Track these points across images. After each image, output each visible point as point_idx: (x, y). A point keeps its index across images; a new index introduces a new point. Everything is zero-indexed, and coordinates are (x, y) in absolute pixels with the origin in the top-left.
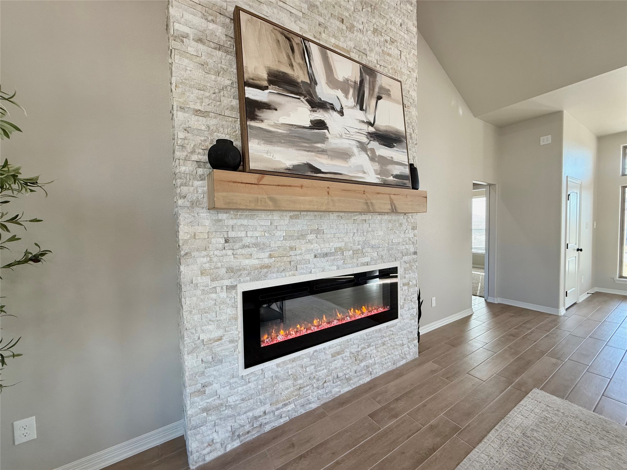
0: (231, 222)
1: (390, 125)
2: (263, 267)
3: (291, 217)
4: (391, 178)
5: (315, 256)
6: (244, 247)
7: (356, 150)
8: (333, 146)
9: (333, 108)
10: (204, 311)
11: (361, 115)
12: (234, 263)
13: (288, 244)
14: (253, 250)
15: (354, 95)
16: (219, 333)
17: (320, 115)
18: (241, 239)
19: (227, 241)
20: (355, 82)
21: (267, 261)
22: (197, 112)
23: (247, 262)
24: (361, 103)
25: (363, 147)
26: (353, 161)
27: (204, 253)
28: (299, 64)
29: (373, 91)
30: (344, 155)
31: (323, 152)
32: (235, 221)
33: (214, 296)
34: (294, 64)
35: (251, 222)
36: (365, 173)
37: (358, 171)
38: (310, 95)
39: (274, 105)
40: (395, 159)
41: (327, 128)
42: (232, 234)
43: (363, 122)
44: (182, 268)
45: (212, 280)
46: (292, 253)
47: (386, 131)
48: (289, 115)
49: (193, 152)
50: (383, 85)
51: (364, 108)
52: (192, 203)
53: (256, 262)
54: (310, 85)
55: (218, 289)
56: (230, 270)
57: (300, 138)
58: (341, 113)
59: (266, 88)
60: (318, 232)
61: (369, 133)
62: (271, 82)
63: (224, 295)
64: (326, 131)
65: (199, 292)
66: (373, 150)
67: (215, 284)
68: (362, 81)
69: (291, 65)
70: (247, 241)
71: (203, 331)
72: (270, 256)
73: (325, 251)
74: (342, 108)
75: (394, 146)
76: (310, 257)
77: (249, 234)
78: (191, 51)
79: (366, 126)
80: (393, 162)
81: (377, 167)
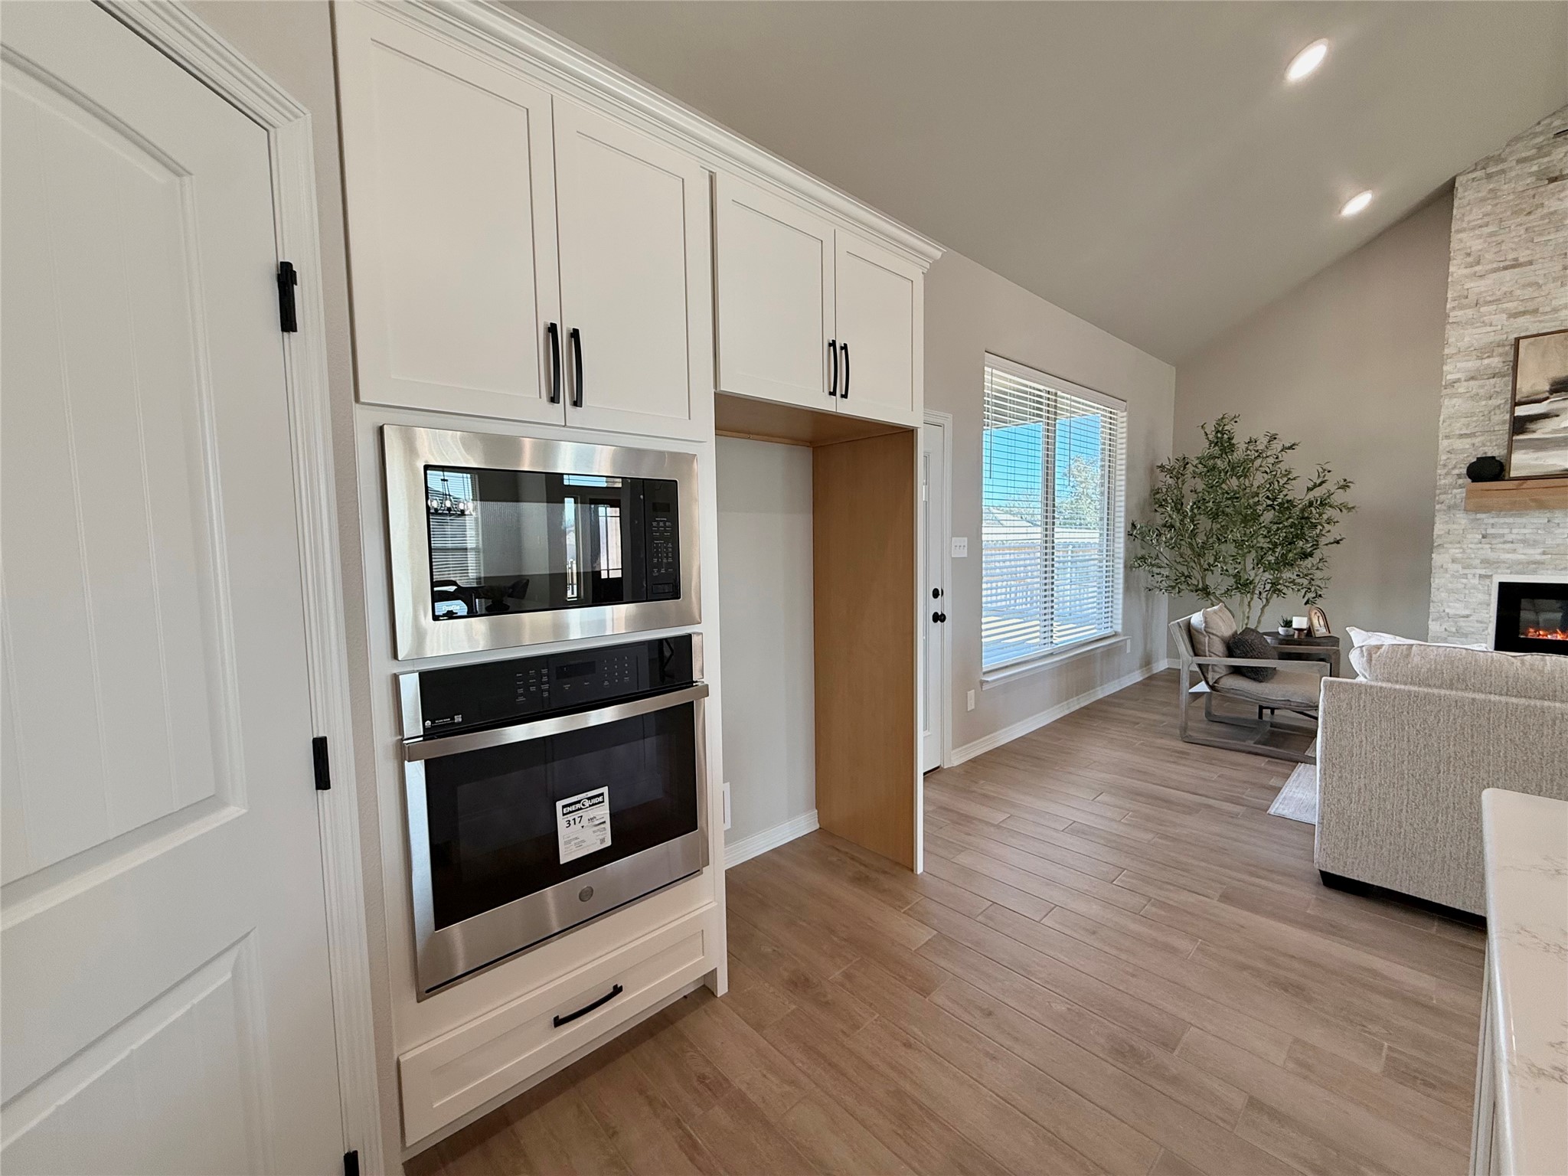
0: (1492, 521)
2: (1531, 563)
6: (1505, 542)
10: (1451, 591)
12: (1492, 556)
14: (1519, 546)
16: (1467, 612)
18: (1503, 535)
21: (1538, 557)
22: (1461, 436)
27: (1458, 545)
32: (1496, 520)
33: (1464, 581)
35: (1518, 520)
42: (1490, 531)
44: (1433, 555)
45: (1463, 568)
49: (1455, 467)
52: (1449, 507)
53: (1523, 557)
55: (1470, 576)
56: (1485, 562)
63: (1476, 581)
65: (1448, 576)
67: (1466, 571)
70: (1510, 538)
71: (1449, 607)
72: (1544, 553)
77: (1515, 531)
78: (1461, 390)
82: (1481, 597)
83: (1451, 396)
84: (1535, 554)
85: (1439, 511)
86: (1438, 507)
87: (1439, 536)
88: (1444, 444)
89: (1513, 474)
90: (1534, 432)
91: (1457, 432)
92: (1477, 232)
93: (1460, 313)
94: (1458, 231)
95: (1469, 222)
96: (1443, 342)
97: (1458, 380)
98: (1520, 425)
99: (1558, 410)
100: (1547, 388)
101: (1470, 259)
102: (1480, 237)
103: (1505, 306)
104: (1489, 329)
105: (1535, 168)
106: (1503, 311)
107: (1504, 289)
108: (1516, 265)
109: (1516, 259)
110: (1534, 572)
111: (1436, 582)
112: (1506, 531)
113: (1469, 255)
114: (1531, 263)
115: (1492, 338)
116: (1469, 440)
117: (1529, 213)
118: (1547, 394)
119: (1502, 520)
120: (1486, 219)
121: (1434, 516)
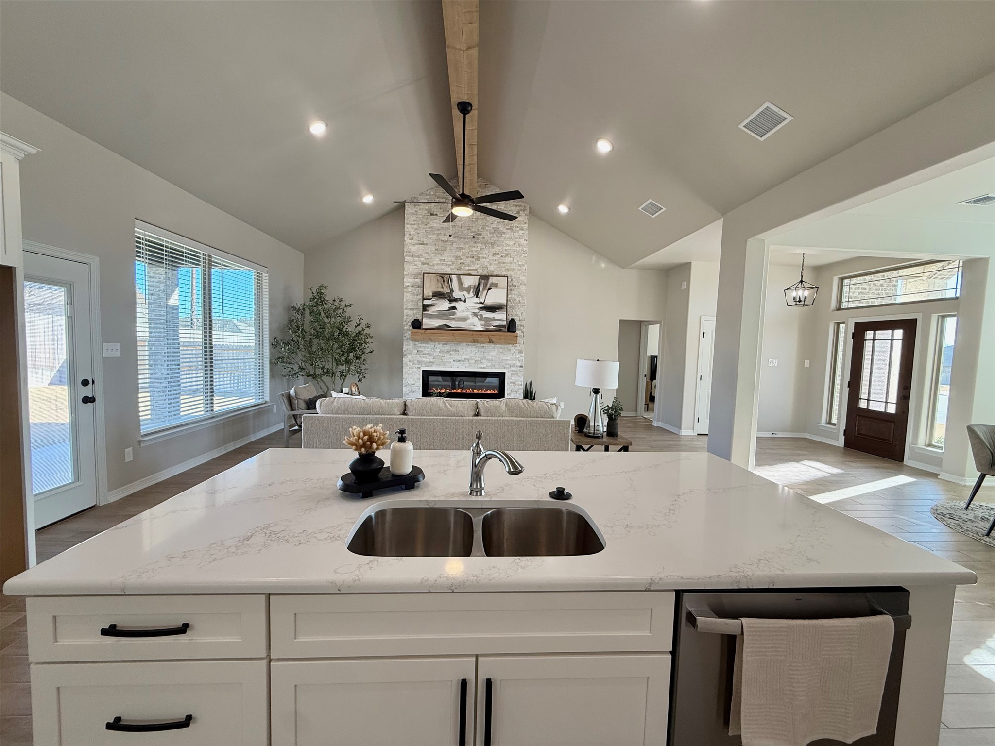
0: (419, 345)
1: (496, 301)
2: (430, 362)
3: (443, 344)
4: (492, 327)
5: (454, 361)
6: (424, 354)
7: (470, 316)
8: (459, 316)
9: (460, 300)
10: (409, 374)
11: (477, 300)
12: (420, 360)
13: (441, 354)
14: (427, 355)
15: (473, 292)
16: (414, 383)
17: (453, 304)
18: (423, 351)
19: (418, 352)
20: (475, 286)
23: (424, 359)
24: (477, 295)
25: (475, 314)
26: (468, 321)
27: (410, 355)
28: (446, 286)
29: (486, 286)
30: (464, 319)
31: (453, 319)
33: (412, 369)
34: (444, 286)
35: (427, 345)
36: (474, 326)
37: (471, 325)
38: (450, 297)
39: (433, 305)
40: (496, 318)
41: (456, 309)
42: (420, 349)
43: (477, 303)
44: (403, 359)
45: (412, 364)
46: (442, 358)
47: (492, 305)
48: (439, 307)
49: (408, 322)
50: (493, 282)
51: (479, 296)
52: (407, 339)
53: (428, 360)
54: (450, 293)
55: (414, 368)
56: (418, 361)
57: (443, 315)
58: (465, 301)
59: (431, 299)
60: (456, 351)
61: (480, 308)
62: (433, 296)
63: (416, 370)
64: (456, 310)
65: (408, 367)
66: (481, 315)
67: (413, 366)
68: (479, 284)
69: (443, 287)
70: (425, 352)
71: (409, 381)
72: (434, 359)
73: (459, 359)
74: (465, 299)
75: (496, 311)
76: (452, 361)
77: (426, 349)
78: (409, 290)
79: (479, 304)
80: (494, 319)
81: (483, 322)
82: (418, 376)
83: (408, 292)
84: (431, 359)
85: (405, 340)
86: (404, 338)
87: (405, 351)
88: (405, 311)
89: (423, 327)
90: (428, 311)
91: (409, 308)
92: (412, 226)
93: (408, 258)
94: (407, 224)
95: (410, 221)
96: (404, 270)
97: (408, 286)
98: (425, 307)
99: (434, 303)
100: (431, 295)
101: (411, 237)
102: (413, 228)
103: (421, 259)
104: (416, 267)
105: (427, 208)
106: (420, 261)
107: (420, 252)
108: (422, 244)
109: (423, 242)
110: (431, 366)
111: (405, 370)
112: (423, 349)
113: (410, 235)
114: (427, 244)
115: (417, 271)
116: (412, 311)
117: (426, 225)
118: (431, 297)
119: (422, 345)
120: (415, 222)
121: (403, 342)
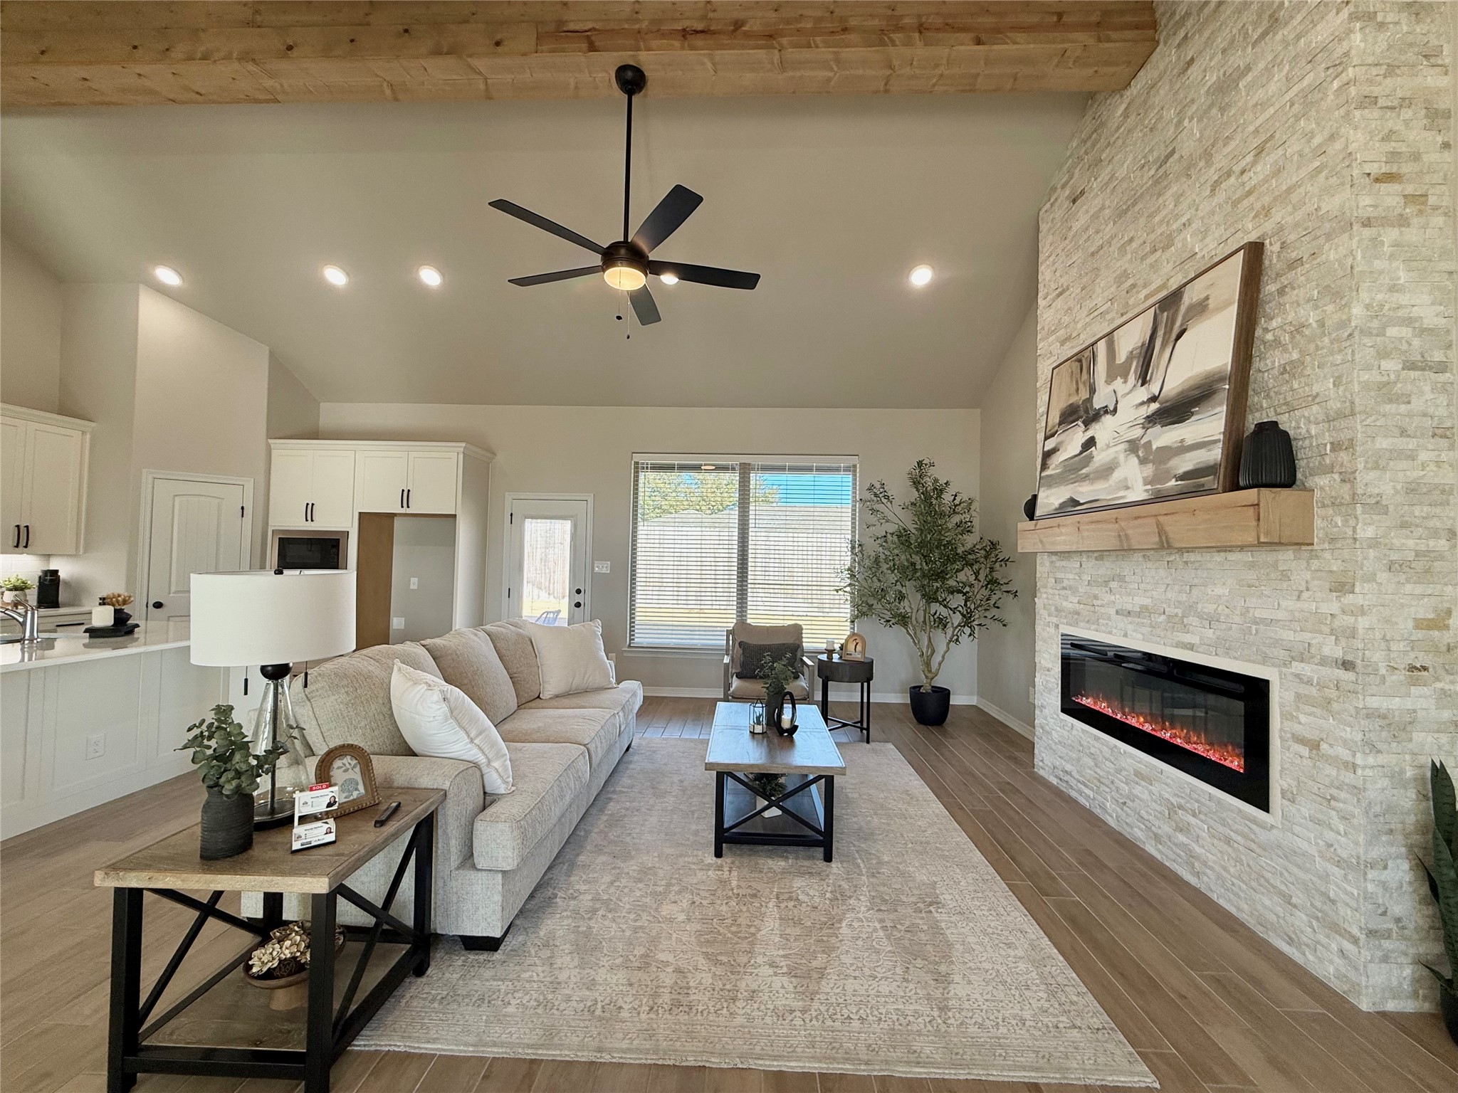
4: (1173, 482)
5: (1117, 611)
6: (1064, 588)
7: (1122, 456)
8: (1098, 464)
9: (1107, 410)
11: (1144, 394)
12: (1059, 603)
13: (1093, 590)
15: (1136, 370)
17: (1092, 431)
18: (1062, 580)
19: (1056, 582)
20: (1143, 345)
23: (1063, 605)
24: (1145, 375)
25: (1133, 446)
26: (1116, 475)
28: (1084, 383)
29: (1171, 331)
30: (1108, 471)
31: (1087, 477)
34: (1080, 386)
36: (1128, 487)
37: (1119, 489)
38: (1087, 411)
39: (1058, 447)
40: (1188, 441)
41: (1096, 444)
42: (1058, 576)
43: (1143, 404)
46: (1094, 601)
47: (1182, 392)
48: (1067, 449)
50: (1193, 301)
51: (1149, 377)
53: (1072, 608)
54: (1089, 400)
57: (1070, 470)
58: (1116, 410)
59: (1057, 431)
61: (1147, 418)
62: (1060, 423)
64: (1094, 449)
65: (1042, 623)
66: (1148, 445)
68: (1154, 334)
69: (1077, 391)
70: (1065, 583)
72: (1080, 602)
73: (1128, 607)
74: (1118, 401)
75: (1193, 414)
79: (1145, 407)
80: (1183, 449)
81: (1149, 470)
82: (1055, 648)
84: (1076, 605)
87: (1039, 579)
89: (1037, 513)
90: (1047, 469)
92: (1047, 263)
93: (1041, 346)
96: (1038, 378)
99: (1059, 443)
100: (1058, 420)
101: (1045, 292)
102: (1049, 266)
103: (1059, 333)
105: (1068, 192)
106: (1058, 339)
107: (1058, 318)
108: (1061, 293)
109: (1061, 286)
111: (1038, 629)
112: (1064, 578)
113: (1044, 288)
114: (1067, 288)
117: (1066, 237)
118: (1057, 428)
120: (1050, 250)
121: (1037, 556)
